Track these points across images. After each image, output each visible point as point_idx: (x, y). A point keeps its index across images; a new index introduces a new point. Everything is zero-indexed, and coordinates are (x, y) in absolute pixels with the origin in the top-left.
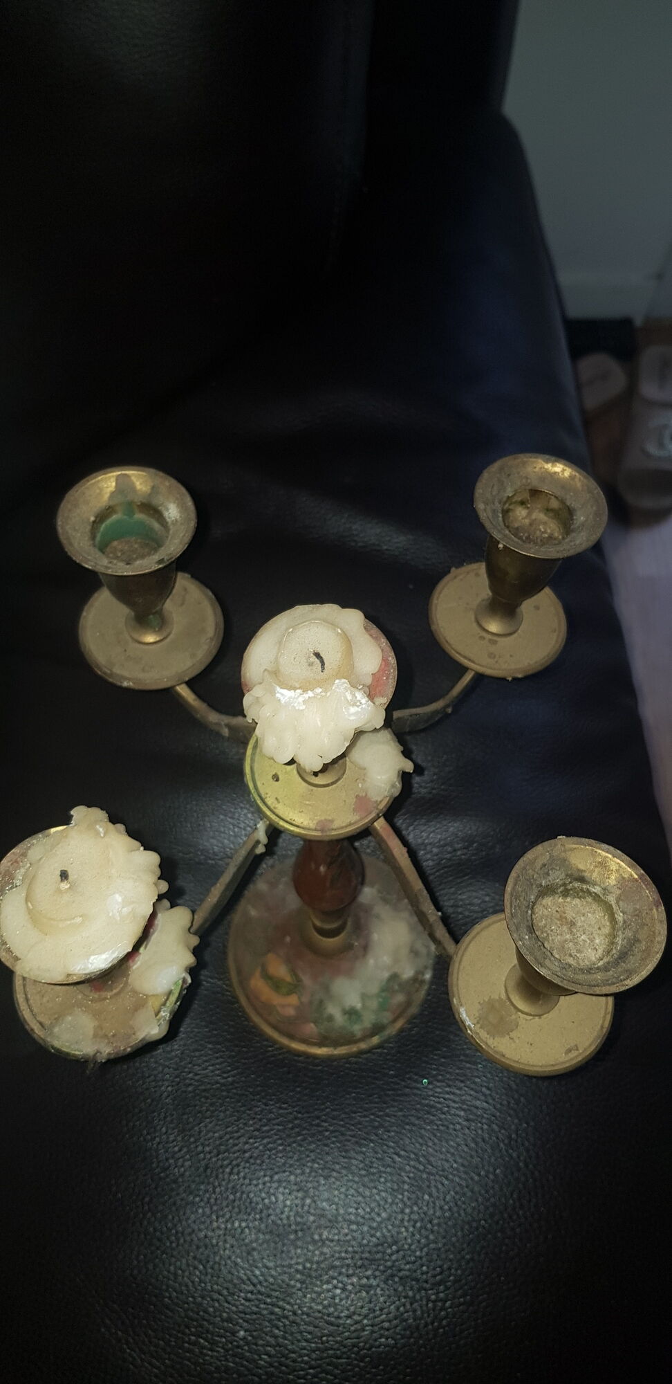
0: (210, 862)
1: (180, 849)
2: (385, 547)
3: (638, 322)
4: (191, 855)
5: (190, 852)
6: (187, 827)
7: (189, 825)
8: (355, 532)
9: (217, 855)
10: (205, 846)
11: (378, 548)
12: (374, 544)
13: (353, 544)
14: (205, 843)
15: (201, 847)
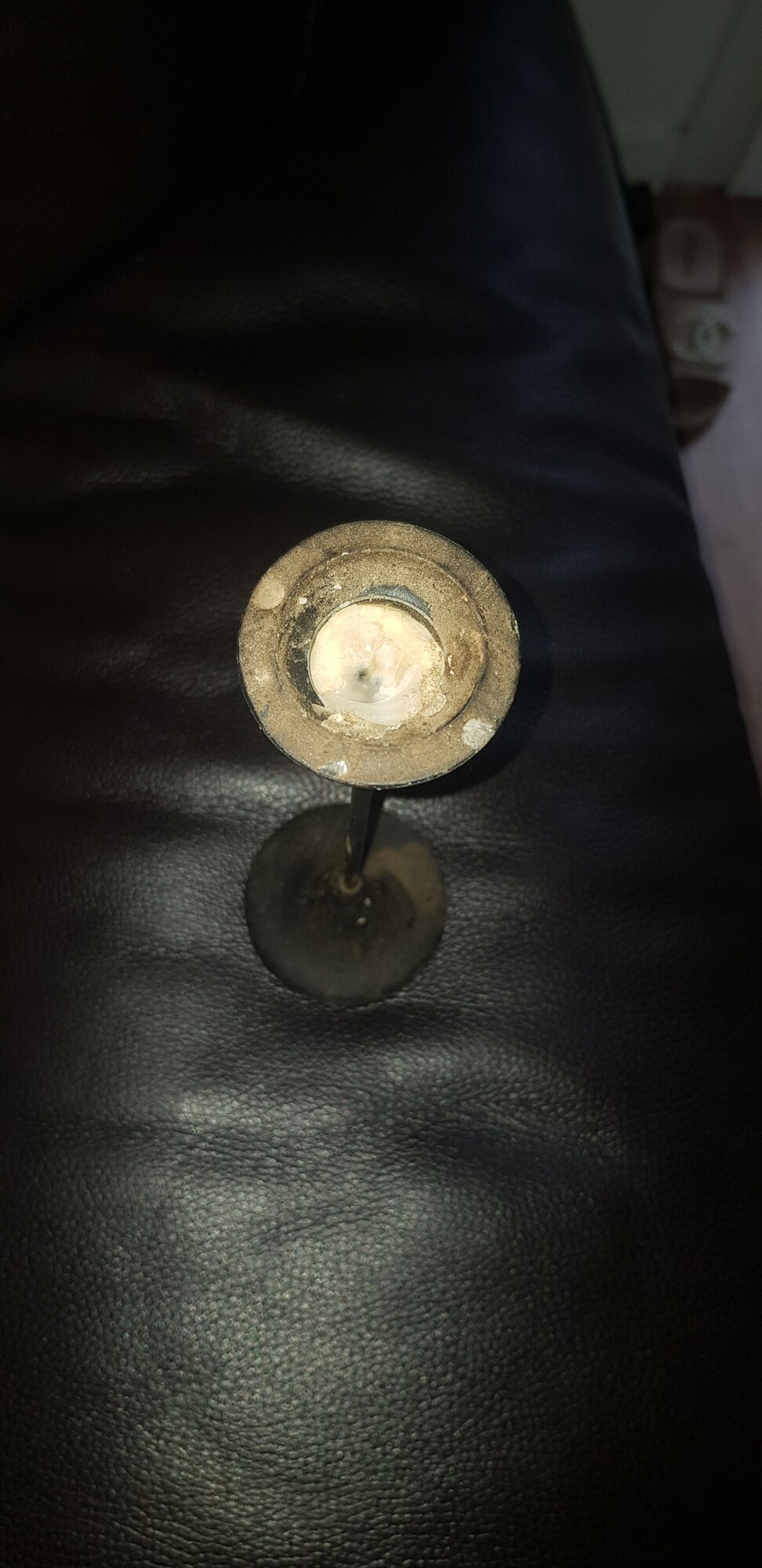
0: (172, 955)
1: (128, 938)
2: (399, 494)
3: (657, 187)
4: (146, 948)
5: (144, 944)
6: (136, 906)
7: (140, 905)
8: (354, 473)
9: (183, 945)
10: (165, 933)
11: (388, 495)
12: (382, 491)
13: (353, 490)
14: (165, 929)
15: (159, 935)
